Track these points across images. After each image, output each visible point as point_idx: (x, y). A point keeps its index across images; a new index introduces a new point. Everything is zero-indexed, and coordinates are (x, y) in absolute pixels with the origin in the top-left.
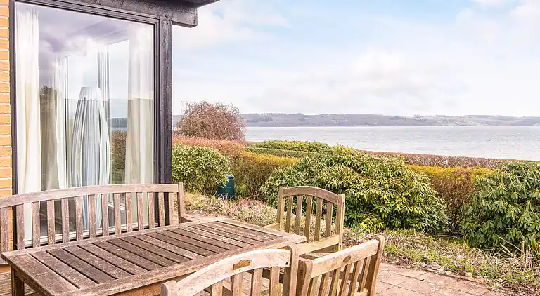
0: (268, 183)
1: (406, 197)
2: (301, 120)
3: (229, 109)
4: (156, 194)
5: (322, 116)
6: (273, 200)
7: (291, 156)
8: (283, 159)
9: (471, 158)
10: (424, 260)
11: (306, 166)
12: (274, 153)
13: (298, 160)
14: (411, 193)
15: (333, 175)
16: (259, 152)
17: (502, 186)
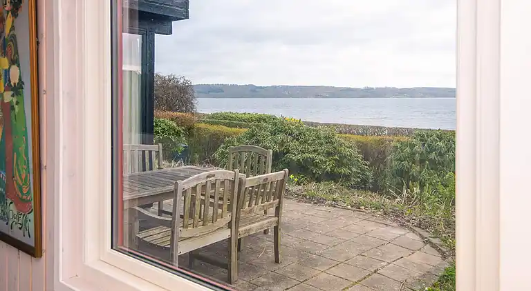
0: (220, 150)
1: (336, 160)
2: (253, 92)
3: (182, 81)
4: (144, 152)
5: (274, 87)
6: (224, 165)
7: (241, 126)
8: (234, 129)
9: (407, 129)
10: (334, 200)
11: (253, 136)
12: (225, 124)
13: (246, 130)
14: (339, 157)
15: (276, 142)
16: (211, 123)
17: (408, 149)
